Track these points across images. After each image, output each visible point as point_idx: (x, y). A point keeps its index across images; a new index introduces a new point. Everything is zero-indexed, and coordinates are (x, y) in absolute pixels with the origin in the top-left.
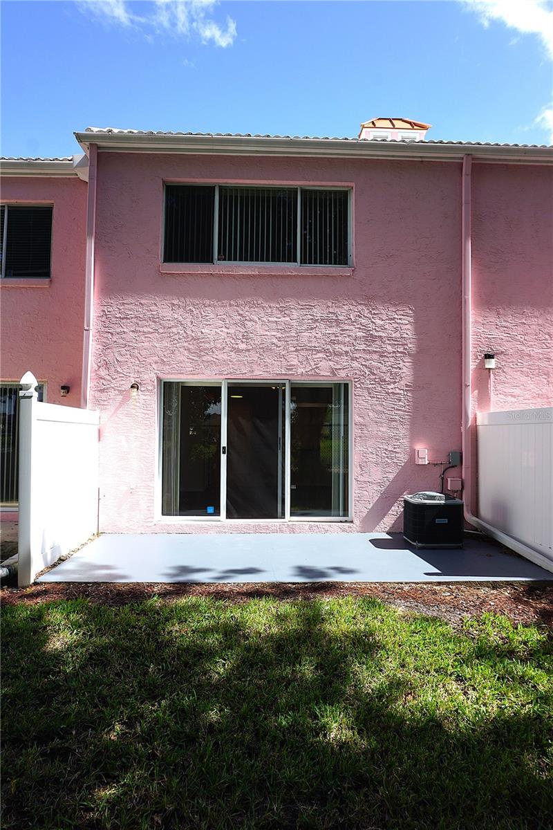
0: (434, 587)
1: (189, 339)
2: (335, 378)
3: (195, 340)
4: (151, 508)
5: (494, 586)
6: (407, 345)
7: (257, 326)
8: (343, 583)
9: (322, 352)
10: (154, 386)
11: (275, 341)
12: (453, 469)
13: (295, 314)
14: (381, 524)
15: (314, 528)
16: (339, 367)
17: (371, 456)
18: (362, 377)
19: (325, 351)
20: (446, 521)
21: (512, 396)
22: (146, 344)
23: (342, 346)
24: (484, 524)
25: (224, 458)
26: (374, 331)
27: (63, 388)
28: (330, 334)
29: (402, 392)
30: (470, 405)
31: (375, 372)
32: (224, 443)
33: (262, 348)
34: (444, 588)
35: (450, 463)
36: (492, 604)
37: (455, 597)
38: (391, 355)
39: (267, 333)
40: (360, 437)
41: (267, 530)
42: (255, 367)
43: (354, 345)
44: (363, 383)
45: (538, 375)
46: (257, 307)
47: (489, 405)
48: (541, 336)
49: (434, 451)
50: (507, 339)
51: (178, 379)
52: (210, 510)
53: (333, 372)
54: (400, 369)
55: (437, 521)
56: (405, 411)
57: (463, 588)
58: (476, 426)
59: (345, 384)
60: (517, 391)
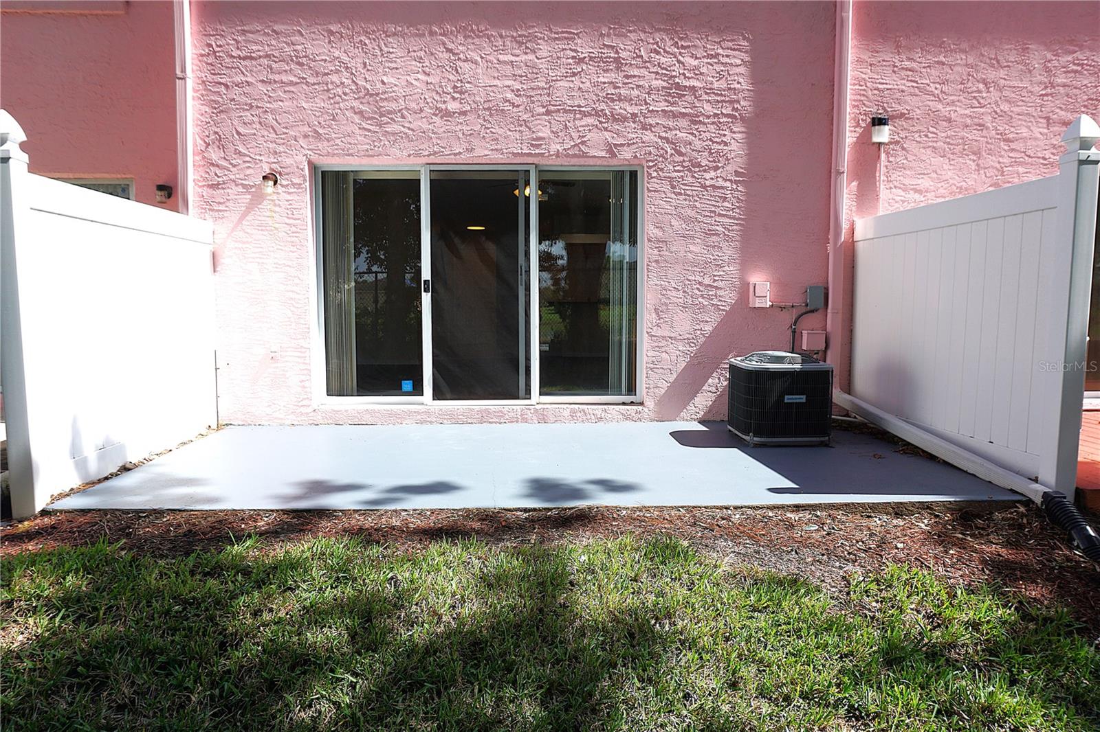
0: (789, 515)
1: (361, 94)
2: (614, 162)
3: (371, 95)
4: (306, 384)
5: (898, 511)
6: (738, 102)
7: (479, 71)
8: (618, 509)
9: (590, 115)
10: (304, 176)
11: (510, 96)
12: (810, 315)
13: (545, 50)
14: (691, 408)
15: (579, 414)
16: (619, 142)
17: (674, 293)
18: (661, 159)
19: (597, 114)
20: (802, 399)
21: (916, 191)
22: (286, 103)
23: (626, 105)
24: (864, 405)
25: (426, 299)
26: (682, 77)
27: (160, 188)
28: (604, 83)
29: (728, 184)
30: (845, 207)
31: (683, 150)
32: (426, 274)
33: (489, 109)
34: (806, 516)
35: (807, 305)
36: (900, 545)
37: (828, 534)
38: (711, 120)
39: (496, 82)
40: (657, 261)
41: (501, 418)
42: (476, 142)
43: (646, 104)
44: (662, 170)
45: (962, 154)
46: (478, 37)
47: (876, 207)
48: (970, 84)
49: (780, 285)
50: (912, 90)
51: (344, 165)
52: (407, 385)
53: (610, 151)
54: (726, 144)
55: (788, 399)
56: (734, 218)
57: (840, 515)
58: (853, 242)
59: (631, 172)
60: (924, 183)
